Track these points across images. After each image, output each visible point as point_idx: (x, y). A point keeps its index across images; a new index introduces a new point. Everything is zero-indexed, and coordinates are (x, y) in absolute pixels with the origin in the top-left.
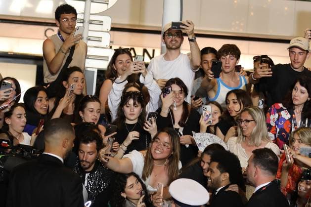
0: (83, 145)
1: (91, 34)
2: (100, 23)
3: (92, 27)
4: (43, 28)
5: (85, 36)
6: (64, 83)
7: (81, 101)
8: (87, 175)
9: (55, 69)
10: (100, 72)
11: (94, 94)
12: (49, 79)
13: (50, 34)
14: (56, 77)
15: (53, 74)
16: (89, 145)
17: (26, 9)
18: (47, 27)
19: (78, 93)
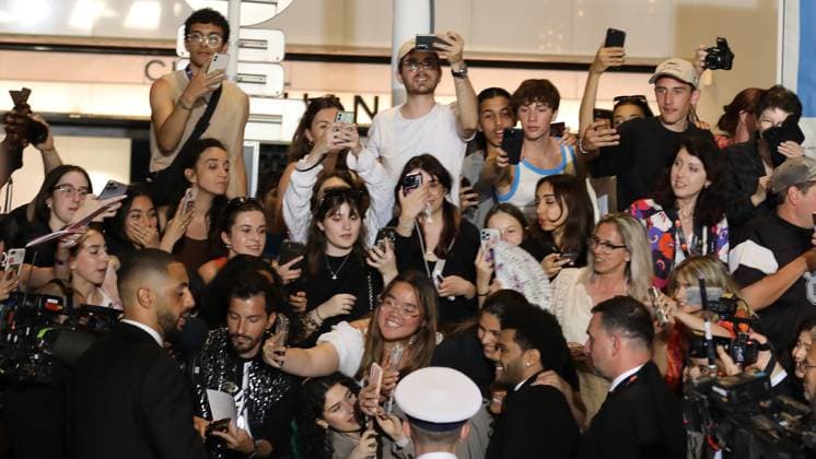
0: (238, 301)
1: (242, 69)
2: (262, 45)
3: (244, 54)
4: (142, 60)
5: (231, 73)
6: (188, 172)
7: (223, 211)
8: (247, 365)
9: (169, 142)
10: (266, 148)
11: (253, 194)
12: (159, 163)
13: (157, 71)
14: (170, 160)
15: (165, 153)
16: (249, 302)
17: (105, 22)
18: (149, 58)
19: (218, 191)
